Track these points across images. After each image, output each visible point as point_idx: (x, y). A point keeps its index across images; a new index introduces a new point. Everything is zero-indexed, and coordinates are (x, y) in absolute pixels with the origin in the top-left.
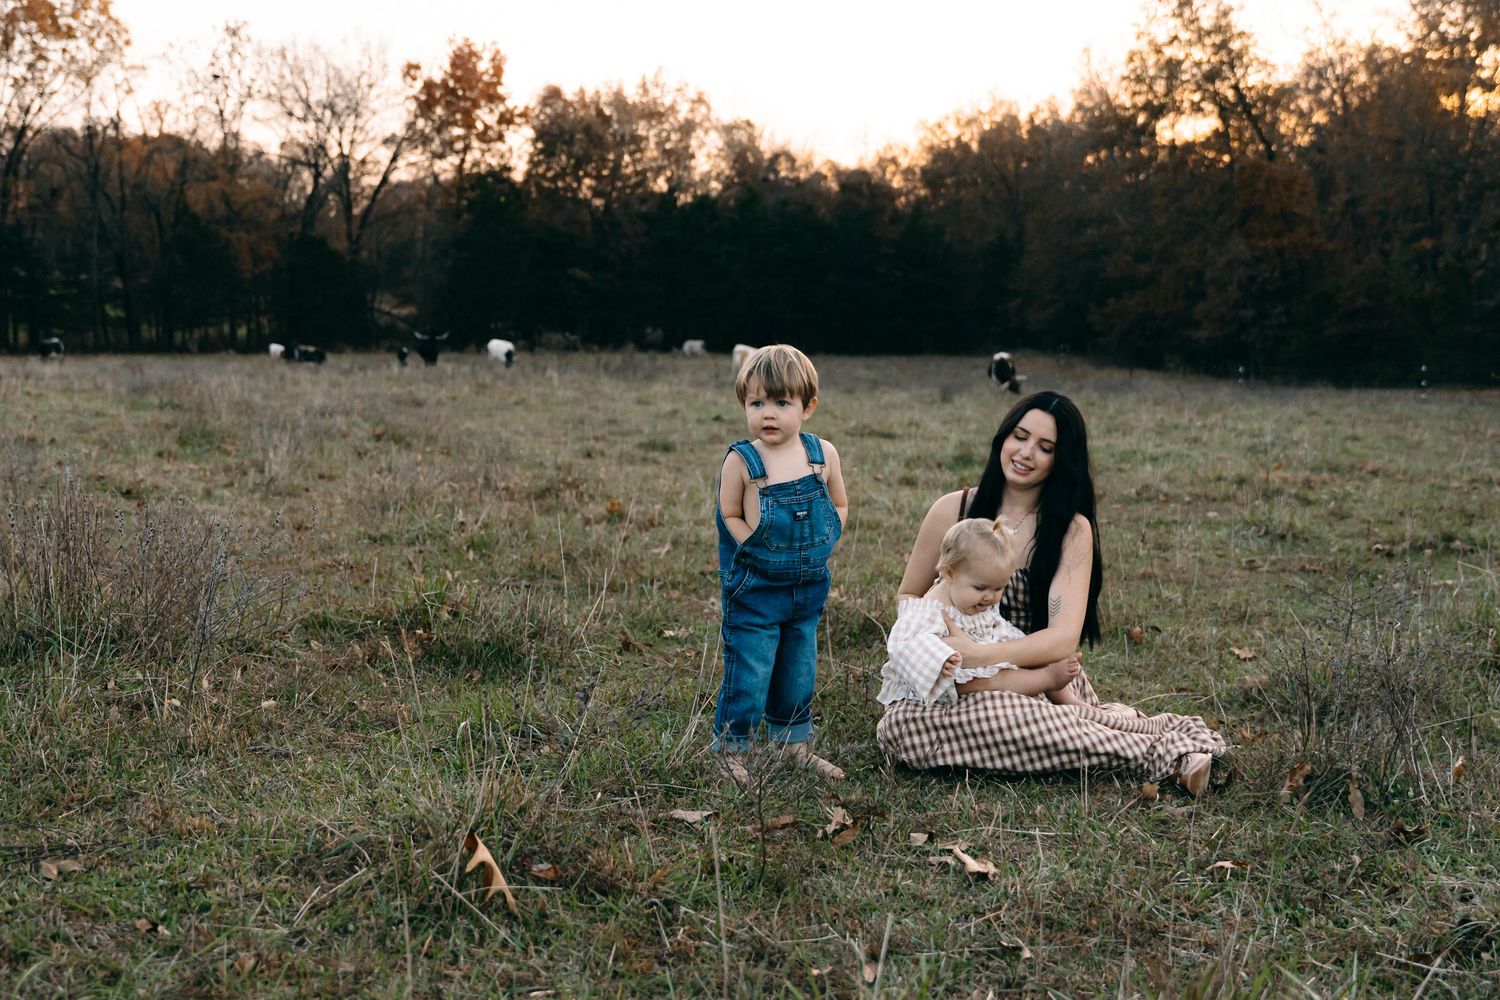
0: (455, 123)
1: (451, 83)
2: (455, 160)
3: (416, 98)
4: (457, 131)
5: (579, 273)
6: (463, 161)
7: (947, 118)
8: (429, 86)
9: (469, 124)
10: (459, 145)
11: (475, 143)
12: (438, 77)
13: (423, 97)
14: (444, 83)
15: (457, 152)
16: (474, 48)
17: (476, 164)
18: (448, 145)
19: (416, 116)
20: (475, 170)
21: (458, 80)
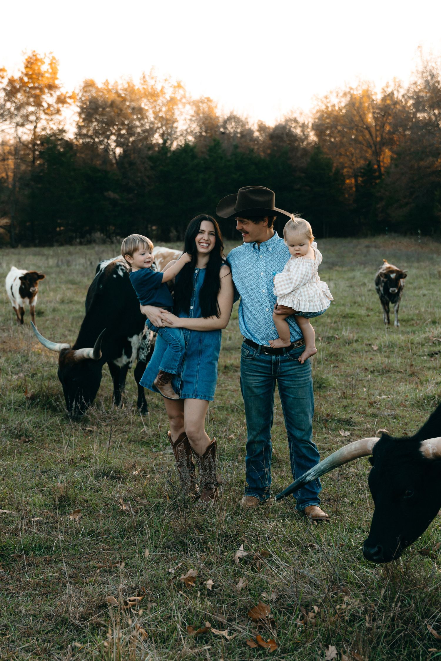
0: (28, 104)
1: (26, 79)
2: (31, 127)
3: (5, 89)
4: (31, 109)
5: (111, 194)
6: (36, 127)
7: (331, 92)
8: (11, 82)
9: (38, 104)
10: (32, 118)
11: (43, 116)
12: (17, 75)
13: (9, 88)
14: (21, 79)
15: (31, 122)
16: (38, 57)
17: (44, 129)
18: (26, 118)
19: (6, 101)
20: (43, 133)
21: (30, 77)
